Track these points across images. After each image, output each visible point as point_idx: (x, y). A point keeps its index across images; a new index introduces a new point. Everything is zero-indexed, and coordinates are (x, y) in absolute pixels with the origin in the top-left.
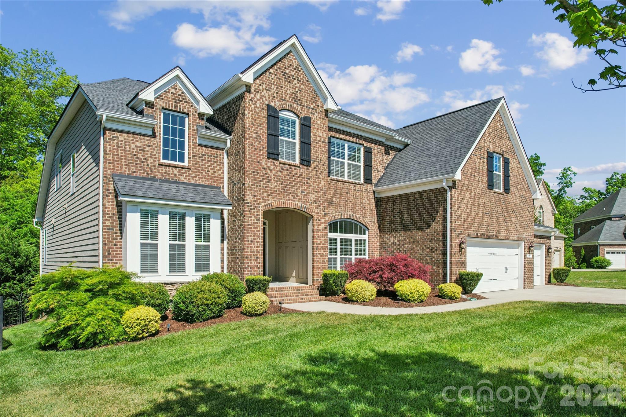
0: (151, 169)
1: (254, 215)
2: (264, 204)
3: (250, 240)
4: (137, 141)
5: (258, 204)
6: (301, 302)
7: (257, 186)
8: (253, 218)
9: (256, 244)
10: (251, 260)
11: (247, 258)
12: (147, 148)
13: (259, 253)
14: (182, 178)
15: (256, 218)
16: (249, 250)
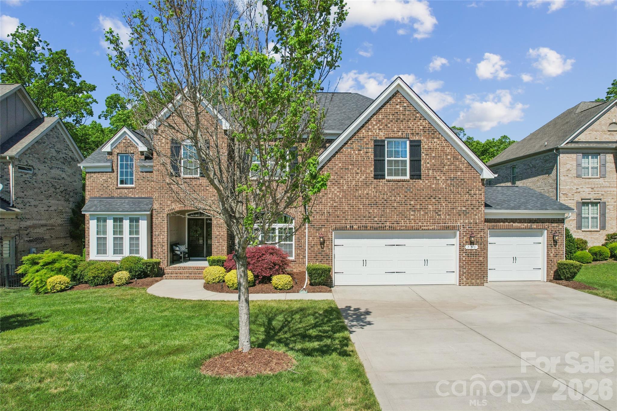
0: (111, 191)
1: (160, 217)
2: (167, 209)
3: (157, 234)
4: (103, 176)
5: (163, 209)
6: (187, 279)
7: (162, 197)
8: (159, 219)
9: (162, 237)
10: (157, 248)
11: (155, 246)
12: (109, 180)
13: (164, 242)
14: (130, 195)
15: (162, 219)
16: (156, 241)
